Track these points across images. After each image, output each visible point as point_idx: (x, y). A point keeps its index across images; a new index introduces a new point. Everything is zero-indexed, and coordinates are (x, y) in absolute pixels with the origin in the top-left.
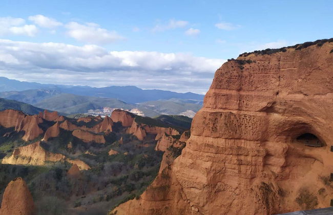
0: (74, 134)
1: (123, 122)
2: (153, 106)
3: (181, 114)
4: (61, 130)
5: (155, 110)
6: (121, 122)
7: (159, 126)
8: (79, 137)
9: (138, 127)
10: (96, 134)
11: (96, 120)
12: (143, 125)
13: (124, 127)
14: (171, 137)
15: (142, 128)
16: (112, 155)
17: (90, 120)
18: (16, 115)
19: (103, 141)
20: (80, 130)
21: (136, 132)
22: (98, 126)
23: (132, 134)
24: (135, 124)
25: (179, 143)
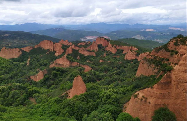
0: (79, 52)
1: (102, 44)
2: (115, 34)
3: (132, 38)
4: (73, 50)
5: (116, 36)
6: (102, 45)
7: (124, 46)
8: (82, 53)
9: (112, 47)
10: (91, 52)
11: (88, 44)
12: (115, 45)
13: (103, 47)
14: (134, 52)
15: (115, 47)
16: (102, 62)
17: (85, 44)
18: (49, 43)
19: (95, 55)
20: (82, 50)
21: (111, 50)
22: (90, 47)
23: (109, 51)
24: (110, 45)
25: (150, 56)
